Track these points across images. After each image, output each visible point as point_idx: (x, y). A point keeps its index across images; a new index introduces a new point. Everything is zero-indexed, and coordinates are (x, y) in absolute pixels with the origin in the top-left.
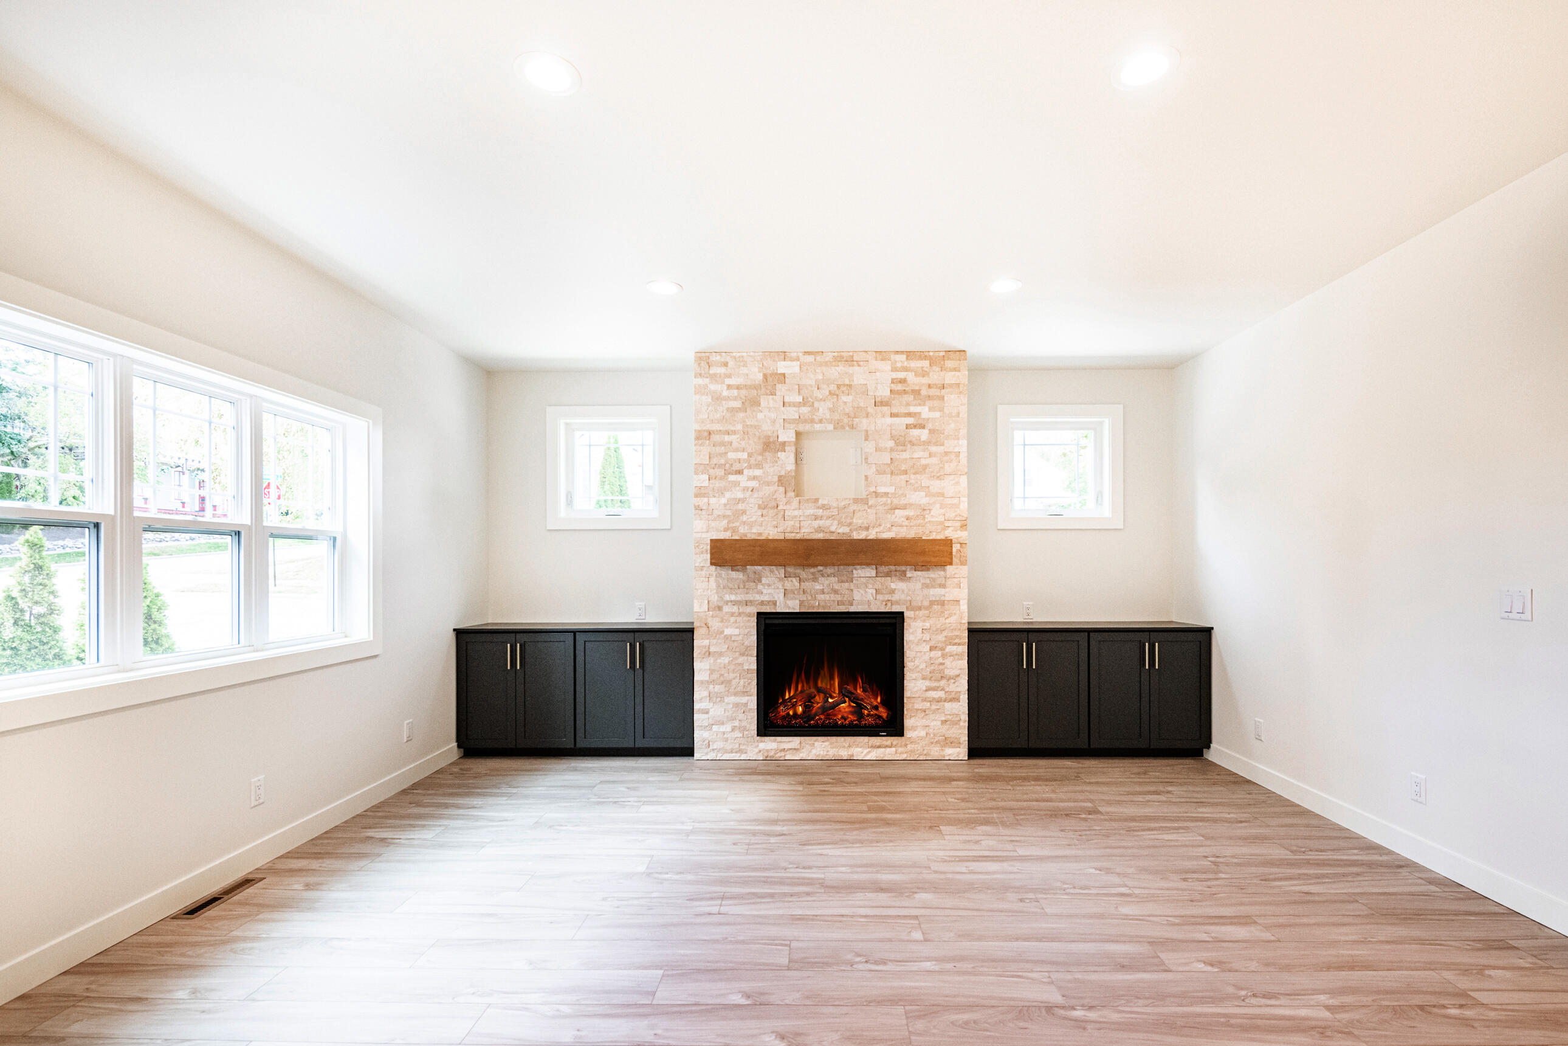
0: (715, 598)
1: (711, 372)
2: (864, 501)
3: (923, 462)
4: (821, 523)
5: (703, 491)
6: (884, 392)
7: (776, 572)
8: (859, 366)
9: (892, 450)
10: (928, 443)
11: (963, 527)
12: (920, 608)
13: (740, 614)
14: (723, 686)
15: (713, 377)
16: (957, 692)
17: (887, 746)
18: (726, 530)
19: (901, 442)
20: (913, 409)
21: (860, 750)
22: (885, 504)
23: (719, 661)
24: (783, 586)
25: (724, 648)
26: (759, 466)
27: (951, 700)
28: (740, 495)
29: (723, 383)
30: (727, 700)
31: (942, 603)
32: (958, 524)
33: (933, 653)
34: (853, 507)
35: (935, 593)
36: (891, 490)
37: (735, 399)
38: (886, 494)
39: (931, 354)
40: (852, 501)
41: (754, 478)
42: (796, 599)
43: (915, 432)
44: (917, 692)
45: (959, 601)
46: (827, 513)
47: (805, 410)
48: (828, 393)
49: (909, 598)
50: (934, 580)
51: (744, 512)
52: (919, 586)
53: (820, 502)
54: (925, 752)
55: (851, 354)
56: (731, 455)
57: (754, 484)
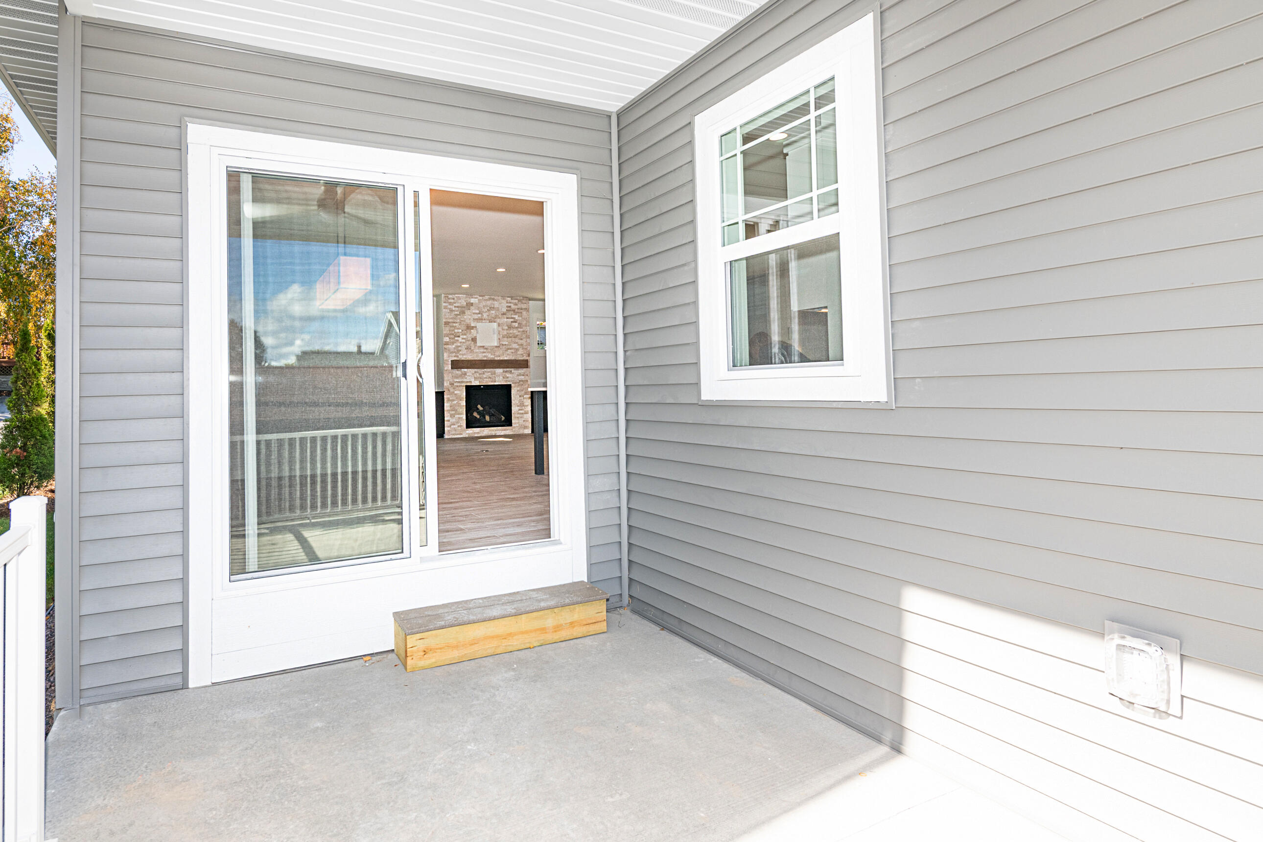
0: (452, 381)
1: (449, 301)
2: (498, 347)
3: (517, 334)
4: (485, 354)
5: (447, 343)
6: (504, 310)
7: (471, 371)
8: (496, 301)
9: (507, 330)
10: (518, 327)
11: (533, 354)
12: (516, 383)
13: (460, 386)
14: (454, 411)
15: (450, 303)
16: (527, 411)
17: (506, 430)
18: (457, 356)
19: (510, 327)
20: (513, 316)
21: (499, 431)
22: (505, 348)
23: (453, 403)
24: (473, 376)
25: (454, 398)
26: (465, 334)
27: (525, 414)
28: (459, 344)
29: (453, 305)
30: (456, 416)
31: (523, 381)
32: (528, 355)
33: (520, 399)
34: (496, 349)
35: (520, 378)
36: (507, 343)
37: (457, 311)
38: (505, 345)
39: (517, 298)
40: (494, 347)
41: (464, 339)
42: (478, 381)
43: (514, 324)
44: (515, 411)
45: (528, 381)
46: (485, 351)
47: (480, 315)
48: (487, 310)
49: (513, 380)
50: (520, 373)
51: (461, 350)
52: (515, 376)
53: (483, 348)
54: (518, 431)
55: (493, 297)
56: (456, 331)
57: (464, 341)
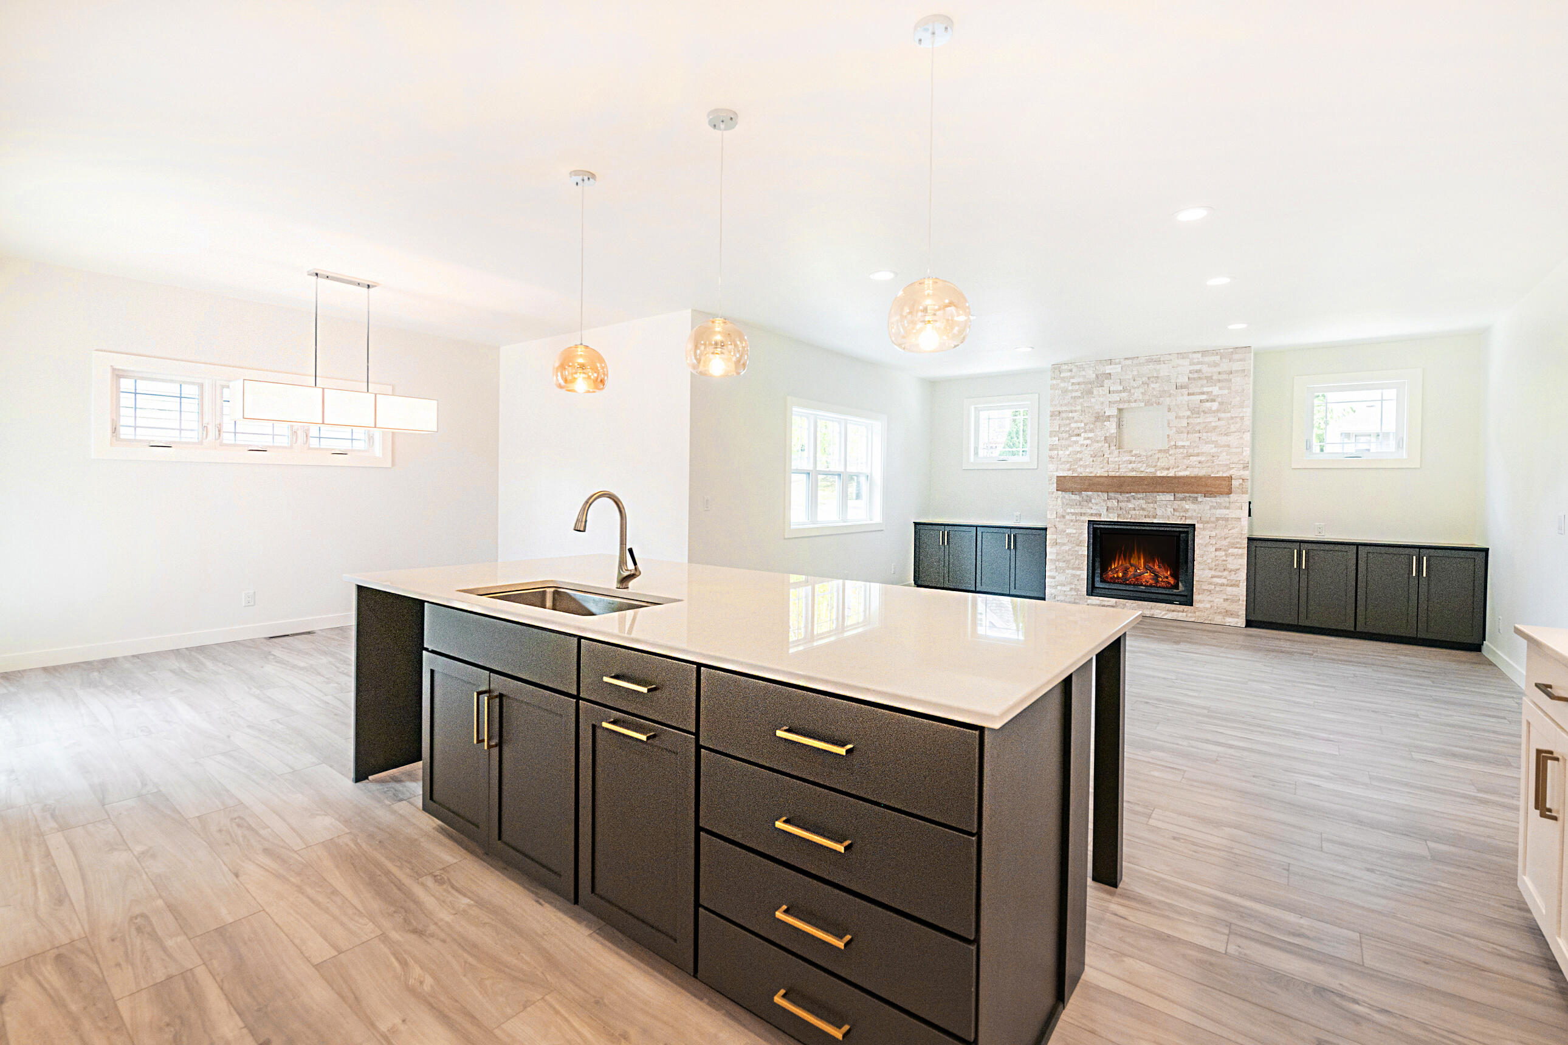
0: (1060, 511)
1: (1061, 376)
2: (1166, 451)
3: (1213, 424)
4: (1134, 465)
5: (1054, 447)
6: (1183, 379)
7: (1101, 495)
8: (1164, 363)
9: (1188, 417)
10: (1218, 411)
11: (1245, 468)
12: (1208, 522)
13: (1076, 521)
14: (1065, 563)
15: (1063, 379)
16: (1237, 581)
17: (1179, 611)
18: (1069, 470)
19: (1195, 411)
20: (1205, 389)
21: (1159, 611)
22: (1182, 453)
23: (1062, 548)
24: (1106, 504)
25: (1066, 541)
26: (1091, 431)
27: (1231, 586)
28: (1079, 449)
29: (1069, 382)
30: (1067, 571)
31: (1227, 520)
32: (1242, 466)
33: (1218, 552)
34: (1160, 455)
35: (1220, 512)
36: (1187, 443)
37: (1077, 391)
38: (1183, 447)
39: (1222, 351)
40: (1157, 452)
41: (1088, 438)
42: (1115, 513)
43: (1208, 404)
44: (1204, 578)
45: (1240, 519)
46: (1138, 459)
47: (1124, 395)
48: (1141, 383)
49: (1199, 515)
50: (1220, 504)
51: (1081, 459)
52: (1208, 507)
53: (1134, 452)
54: (1209, 618)
55: (1159, 356)
56: (1073, 425)
57: (1088, 442)
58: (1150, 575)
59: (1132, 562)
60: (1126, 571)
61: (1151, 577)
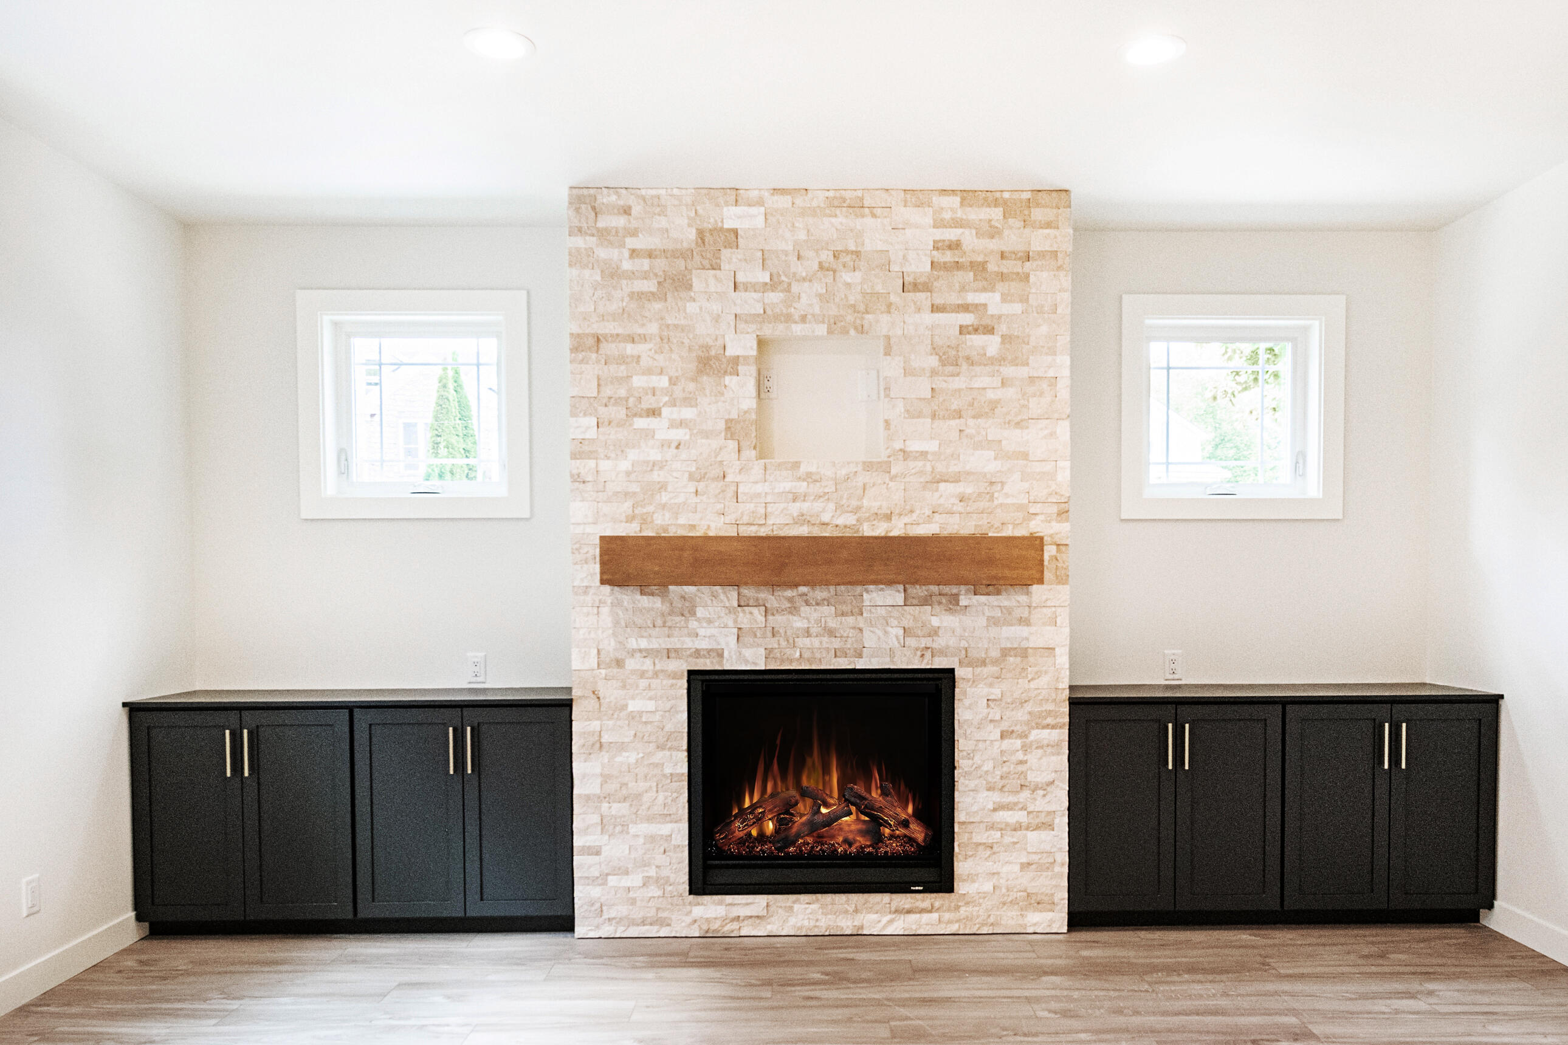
0: (610, 645)
1: (600, 224)
2: (884, 467)
3: (991, 395)
4: (805, 506)
5: (586, 448)
6: (919, 266)
7: (722, 597)
8: (874, 216)
9: (934, 373)
10: (1000, 360)
11: (1063, 514)
12: (983, 663)
13: (656, 674)
14: (626, 805)
15: (603, 235)
16: (1049, 813)
17: (922, 911)
18: (630, 519)
19: (950, 359)
20: (972, 298)
21: (874, 917)
22: (921, 473)
23: (619, 759)
24: (735, 621)
25: (627, 735)
26: (689, 401)
27: (1037, 828)
28: (655, 455)
29: (623, 245)
30: (633, 829)
31: (1024, 653)
32: (1054, 509)
33: (1006, 742)
34: (862, 478)
35: (1011, 634)
36: (932, 446)
37: (645, 276)
38: (924, 454)
39: (1006, 195)
40: (860, 468)
41: (682, 424)
42: (758, 645)
43: (977, 340)
44: (976, 812)
45: (1053, 649)
46: (816, 489)
47: (774, 297)
48: (816, 267)
49: (964, 644)
50: (1009, 611)
51: (663, 487)
52: (982, 621)
53: (803, 469)
54: (992, 920)
55: (860, 193)
56: (638, 381)
57: (680, 434)
58: (858, 819)
59: (805, 782)
60: (787, 812)
61: (860, 826)
